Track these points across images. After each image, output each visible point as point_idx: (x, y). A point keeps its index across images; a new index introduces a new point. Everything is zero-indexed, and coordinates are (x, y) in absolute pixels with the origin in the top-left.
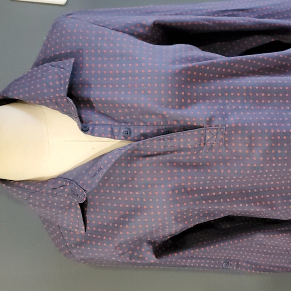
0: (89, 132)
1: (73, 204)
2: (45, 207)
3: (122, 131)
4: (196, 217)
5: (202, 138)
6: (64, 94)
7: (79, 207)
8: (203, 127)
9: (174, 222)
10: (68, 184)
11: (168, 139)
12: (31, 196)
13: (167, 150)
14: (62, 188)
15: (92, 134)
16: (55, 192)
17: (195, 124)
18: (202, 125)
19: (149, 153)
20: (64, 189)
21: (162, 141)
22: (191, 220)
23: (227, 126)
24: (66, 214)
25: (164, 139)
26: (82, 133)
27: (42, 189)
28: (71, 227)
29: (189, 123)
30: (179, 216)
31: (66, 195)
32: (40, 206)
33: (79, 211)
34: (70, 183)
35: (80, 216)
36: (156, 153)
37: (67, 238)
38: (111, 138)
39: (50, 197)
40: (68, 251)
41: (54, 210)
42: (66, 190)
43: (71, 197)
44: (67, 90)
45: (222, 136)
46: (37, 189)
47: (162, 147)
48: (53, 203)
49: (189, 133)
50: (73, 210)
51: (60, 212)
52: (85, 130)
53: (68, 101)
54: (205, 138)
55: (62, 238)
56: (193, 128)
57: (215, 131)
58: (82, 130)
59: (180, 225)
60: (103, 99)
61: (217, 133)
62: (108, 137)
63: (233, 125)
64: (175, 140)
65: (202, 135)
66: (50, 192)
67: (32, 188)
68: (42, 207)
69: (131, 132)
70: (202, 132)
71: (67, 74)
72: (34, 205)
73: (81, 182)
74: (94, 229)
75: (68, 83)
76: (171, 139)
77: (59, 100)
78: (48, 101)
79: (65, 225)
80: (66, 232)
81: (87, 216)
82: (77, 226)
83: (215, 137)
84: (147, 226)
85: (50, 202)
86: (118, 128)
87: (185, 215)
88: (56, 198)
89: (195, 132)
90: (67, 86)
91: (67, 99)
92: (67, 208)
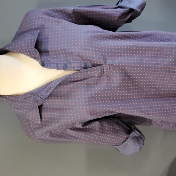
0: (45, 67)
1: (35, 107)
2: (20, 109)
3: (62, 66)
4: (101, 113)
5: (102, 71)
6: (33, 47)
7: (38, 108)
8: (102, 65)
9: (89, 115)
10: (33, 96)
11: (85, 72)
12: (13, 103)
13: (85, 78)
14: (29, 98)
15: (47, 67)
16: (25, 101)
17: (99, 64)
18: (102, 64)
19: (76, 80)
20: (30, 99)
21: (82, 73)
22: (99, 114)
23: (114, 65)
24: (31, 112)
25: (83, 72)
26: (41, 67)
27: (18, 99)
28: (33, 120)
29: (96, 63)
30: (92, 112)
31: (31, 102)
32: (17, 108)
33: (38, 111)
34: (34, 95)
35: (38, 114)
36: (79, 80)
37: (32, 126)
38: (57, 69)
39: (23, 103)
40: (32, 133)
41: (25, 110)
42: (32, 99)
43: (34, 103)
44: (35, 45)
45: (112, 70)
46: (16, 99)
47: (83, 76)
48: (24, 106)
49: (96, 68)
50: (34, 110)
51: (28, 111)
52: (43, 65)
53: (35, 51)
54: (103, 70)
55: (29, 126)
56: (98, 65)
57: (109, 67)
58: (42, 65)
59: (93, 117)
60: (53, 49)
61: (110, 68)
62: (55, 69)
63: (117, 65)
64: (89, 72)
65: (102, 69)
66: (23, 100)
67: (13, 98)
68: (19, 109)
69: (67, 66)
70: (102, 67)
71: (35, 37)
72: (15, 108)
73: (40, 95)
74: (47, 120)
75: (36, 41)
76: (87, 72)
77: (30, 50)
78: (24, 50)
79: (30, 119)
80: (31, 123)
81: (42, 113)
82: (37, 119)
83: (108, 70)
84: (76, 117)
85: (23, 106)
86: (60, 65)
87: (95, 112)
88: (26, 104)
89: (99, 67)
90: (35, 43)
91: (34, 49)
92: (32, 109)
